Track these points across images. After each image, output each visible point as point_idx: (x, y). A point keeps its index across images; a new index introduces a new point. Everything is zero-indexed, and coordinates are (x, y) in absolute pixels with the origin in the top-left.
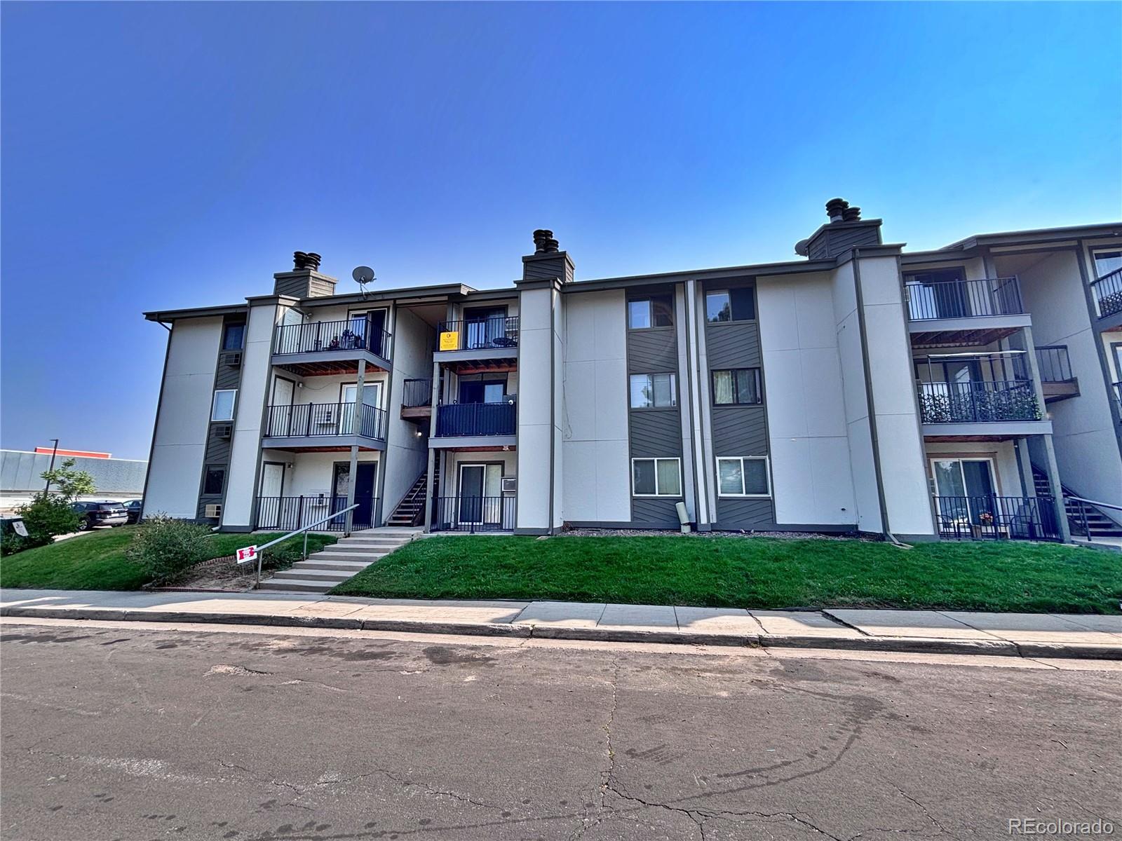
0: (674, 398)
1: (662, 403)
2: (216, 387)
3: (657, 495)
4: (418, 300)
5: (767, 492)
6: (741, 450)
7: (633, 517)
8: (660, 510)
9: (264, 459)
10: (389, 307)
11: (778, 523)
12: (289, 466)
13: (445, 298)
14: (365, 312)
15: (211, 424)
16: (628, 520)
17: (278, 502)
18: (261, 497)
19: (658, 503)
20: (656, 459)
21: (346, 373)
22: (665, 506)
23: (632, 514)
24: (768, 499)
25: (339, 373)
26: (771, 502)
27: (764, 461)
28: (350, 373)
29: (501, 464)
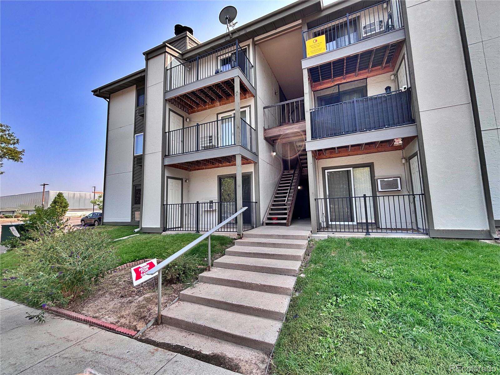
2: (135, 133)
9: (167, 174)
10: (249, 45)
12: (186, 181)
15: (134, 157)
17: (180, 208)
18: (167, 205)
21: (220, 105)
25: (214, 106)
28: (223, 104)
29: (371, 166)
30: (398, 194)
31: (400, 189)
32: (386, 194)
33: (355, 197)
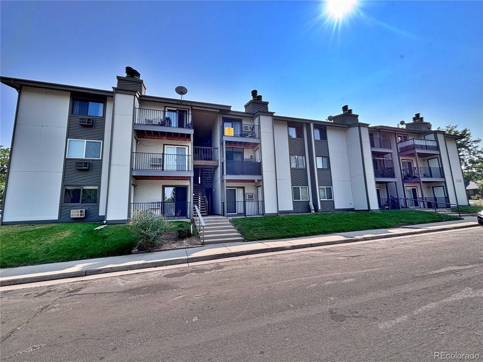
0: (304, 165)
1: (301, 166)
2: (68, 136)
3: (301, 200)
4: (204, 109)
5: (332, 198)
6: (326, 184)
7: (294, 209)
8: (302, 206)
9: (132, 182)
10: (189, 110)
11: (335, 208)
12: (136, 187)
13: (218, 111)
14: (175, 109)
15: (66, 160)
16: (292, 209)
19: (301, 203)
20: (300, 187)
21: (167, 139)
22: (303, 204)
23: (294, 206)
24: (332, 201)
25: (162, 139)
26: (333, 201)
27: (331, 188)
28: (169, 139)
29: (243, 188)
30: (252, 201)
31: (254, 199)
32: (249, 201)
33: (237, 202)
